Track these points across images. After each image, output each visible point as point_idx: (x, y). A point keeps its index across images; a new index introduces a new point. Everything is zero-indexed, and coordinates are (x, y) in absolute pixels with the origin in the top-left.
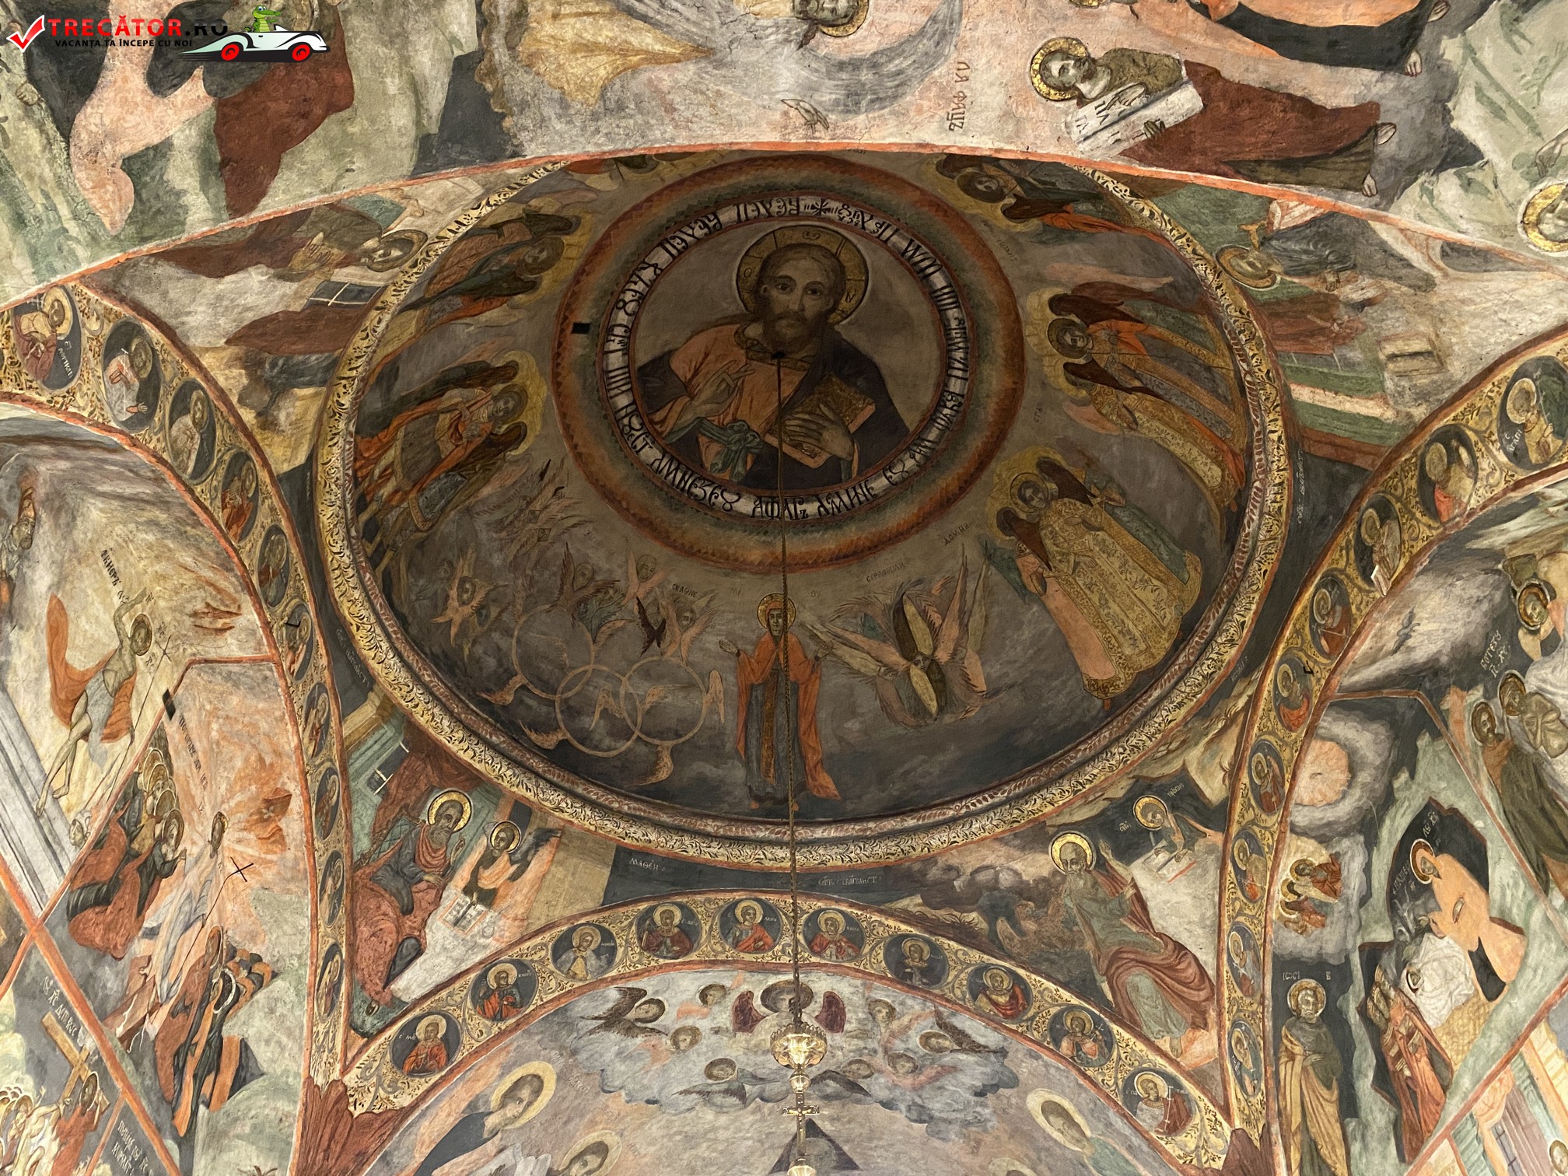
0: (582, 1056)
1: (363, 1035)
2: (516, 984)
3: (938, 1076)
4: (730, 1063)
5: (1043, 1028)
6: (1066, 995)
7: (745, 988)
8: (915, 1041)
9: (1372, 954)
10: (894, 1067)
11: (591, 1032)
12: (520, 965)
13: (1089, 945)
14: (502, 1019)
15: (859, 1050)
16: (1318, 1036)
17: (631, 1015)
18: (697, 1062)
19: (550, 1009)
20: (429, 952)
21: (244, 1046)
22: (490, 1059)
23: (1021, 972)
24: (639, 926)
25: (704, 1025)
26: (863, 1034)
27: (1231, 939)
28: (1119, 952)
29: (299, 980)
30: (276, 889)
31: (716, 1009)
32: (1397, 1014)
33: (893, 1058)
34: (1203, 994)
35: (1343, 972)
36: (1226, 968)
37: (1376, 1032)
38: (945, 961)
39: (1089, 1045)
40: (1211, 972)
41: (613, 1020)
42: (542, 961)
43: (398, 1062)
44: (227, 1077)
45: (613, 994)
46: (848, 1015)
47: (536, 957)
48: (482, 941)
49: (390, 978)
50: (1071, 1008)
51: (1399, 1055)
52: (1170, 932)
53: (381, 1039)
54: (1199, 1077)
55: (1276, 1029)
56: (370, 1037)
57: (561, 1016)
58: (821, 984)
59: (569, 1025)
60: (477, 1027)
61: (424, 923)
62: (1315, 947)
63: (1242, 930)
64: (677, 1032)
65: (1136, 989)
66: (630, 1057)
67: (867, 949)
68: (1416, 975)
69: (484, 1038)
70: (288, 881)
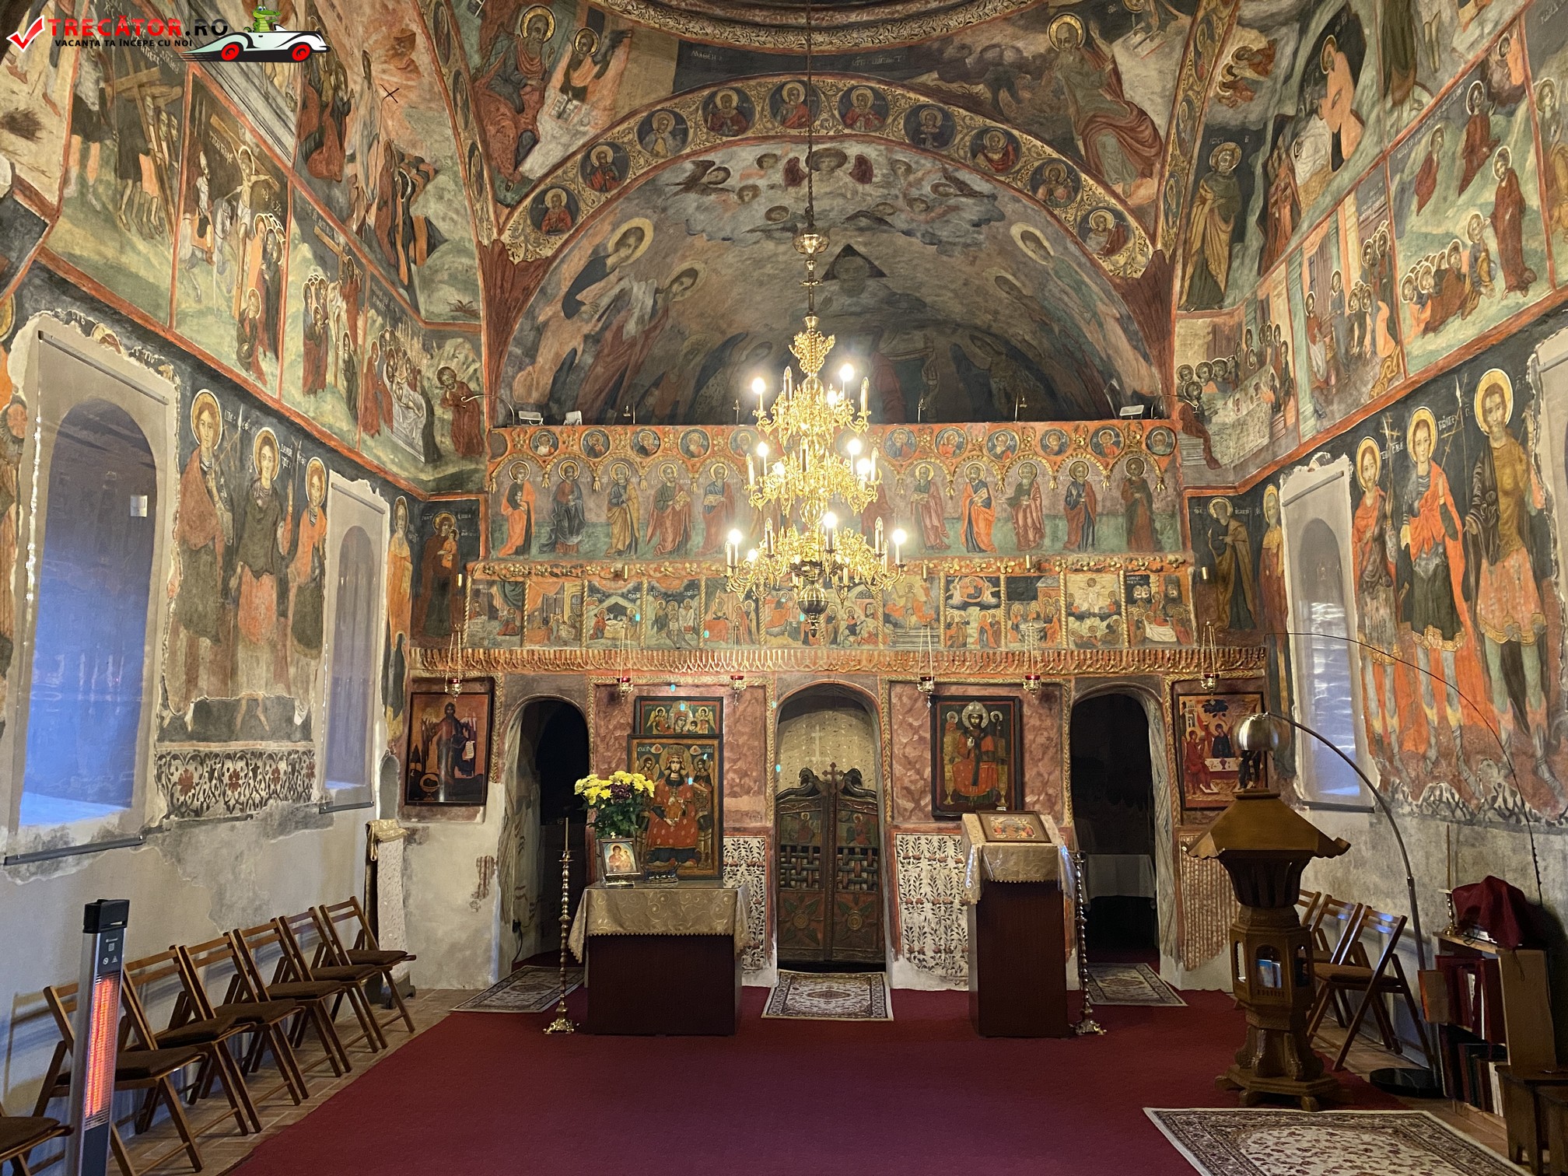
0: (671, 212)
1: (507, 206)
2: (613, 163)
3: (944, 214)
4: (784, 209)
5: (1026, 178)
6: (1048, 150)
7: (791, 155)
8: (927, 189)
9: (1282, 122)
10: (911, 207)
11: (676, 194)
12: (612, 145)
13: (1072, 110)
14: (607, 191)
15: (885, 196)
17: (705, 180)
18: (760, 208)
19: (642, 181)
20: (542, 139)
22: (603, 220)
23: (1016, 133)
24: (704, 109)
25: (762, 183)
26: (887, 184)
27: (1181, 108)
28: (1094, 116)
29: (456, 173)
30: (422, 107)
31: (770, 171)
32: (1283, 172)
33: (911, 202)
34: (1153, 151)
35: (1259, 136)
36: (1173, 131)
37: (1268, 182)
38: (953, 127)
39: (1060, 191)
40: (1162, 133)
41: (691, 184)
42: (630, 142)
43: (537, 225)
44: (422, 244)
45: (689, 166)
46: (875, 172)
47: (626, 140)
48: (582, 129)
49: (518, 162)
50: (1053, 160)
51: (1276, 202)
52: (1137, 100)
53: (521, 209)
54: (1139, 213)
56: (513, 208)
57: (651, 186)
58: (853, 150)
59: (659, 191)
60: (590, 198)
61: (535, 118)
62: (1241, 117)
63: (1189, 102)
64: (742, 189)
65: (1104, 147)
66: (706, 209)
67: (890, 121)
68: (1300, 145)
69: (596, 205)
70: (430, 101)
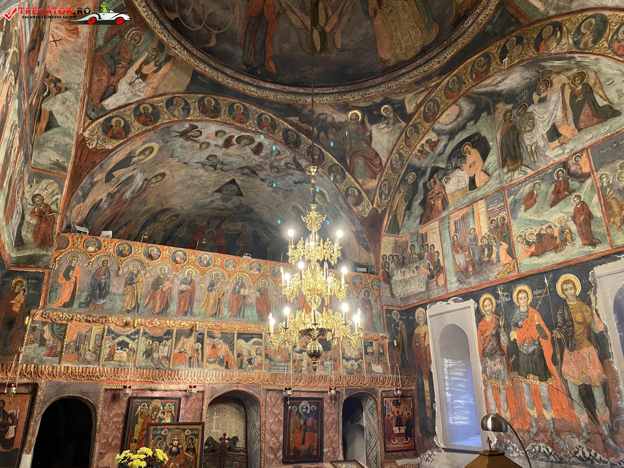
0: (170, 144)
1: (90, 119)
2: (152, 113)
3: (285, 175)
4: (215, 156)
5: (327, 169)
6: (334, 160)
7: (232, 134)
8: (283, 163)
9: (435, 170)
10: (271, 170)
11: (175, 137)
12: (152, 105)
13: (348, 147)
14: (147, 125)
15: (262, 162)
16: (409, 188)
17: (190, 134)
19: (165, 126)
20: (118, 92)
21: (51, 114)
22: (141, 139)
23: (323, 150)
24: (199, 102)
25: (213, 143)
26: (266, 158)
27: (395, 156)
28: (357, 151)
29: (78, 94)
30: (71, 54)
31: (219, 138)
32: (437, 188)
33: (272, 167)
34: (378, 170)
35: (424, 173)
36: (389, 163)
37: (426, 190)
38: (300, 141)
39: (338, 177)
40: (384, 164)
41: (183, 134)
42: (161, 107)
43: (105, 132)
44: (43, 124)
45: (187, 125)
46: (263, 151)
47: (159, 105)
48: (139, 93)
49: (103, 98)
50: (335, 164)
51: (432, 198)
52: (376, 149)
53: (97, 122)
54: (368, 192)
55: (400, 184)
56: (93, 121)
57: (167, 130)
58: (261, 138)
59: (169, 133)
60: (136, 127)
61: (118, 81)
62: (420, 164)
63: (400, 155)
64: (203, 143)
65: (358, 163)
66: (184, 147)
67: (277, 131)
68: (449, 179)
69: (140, 131)
70: (77, 52)
